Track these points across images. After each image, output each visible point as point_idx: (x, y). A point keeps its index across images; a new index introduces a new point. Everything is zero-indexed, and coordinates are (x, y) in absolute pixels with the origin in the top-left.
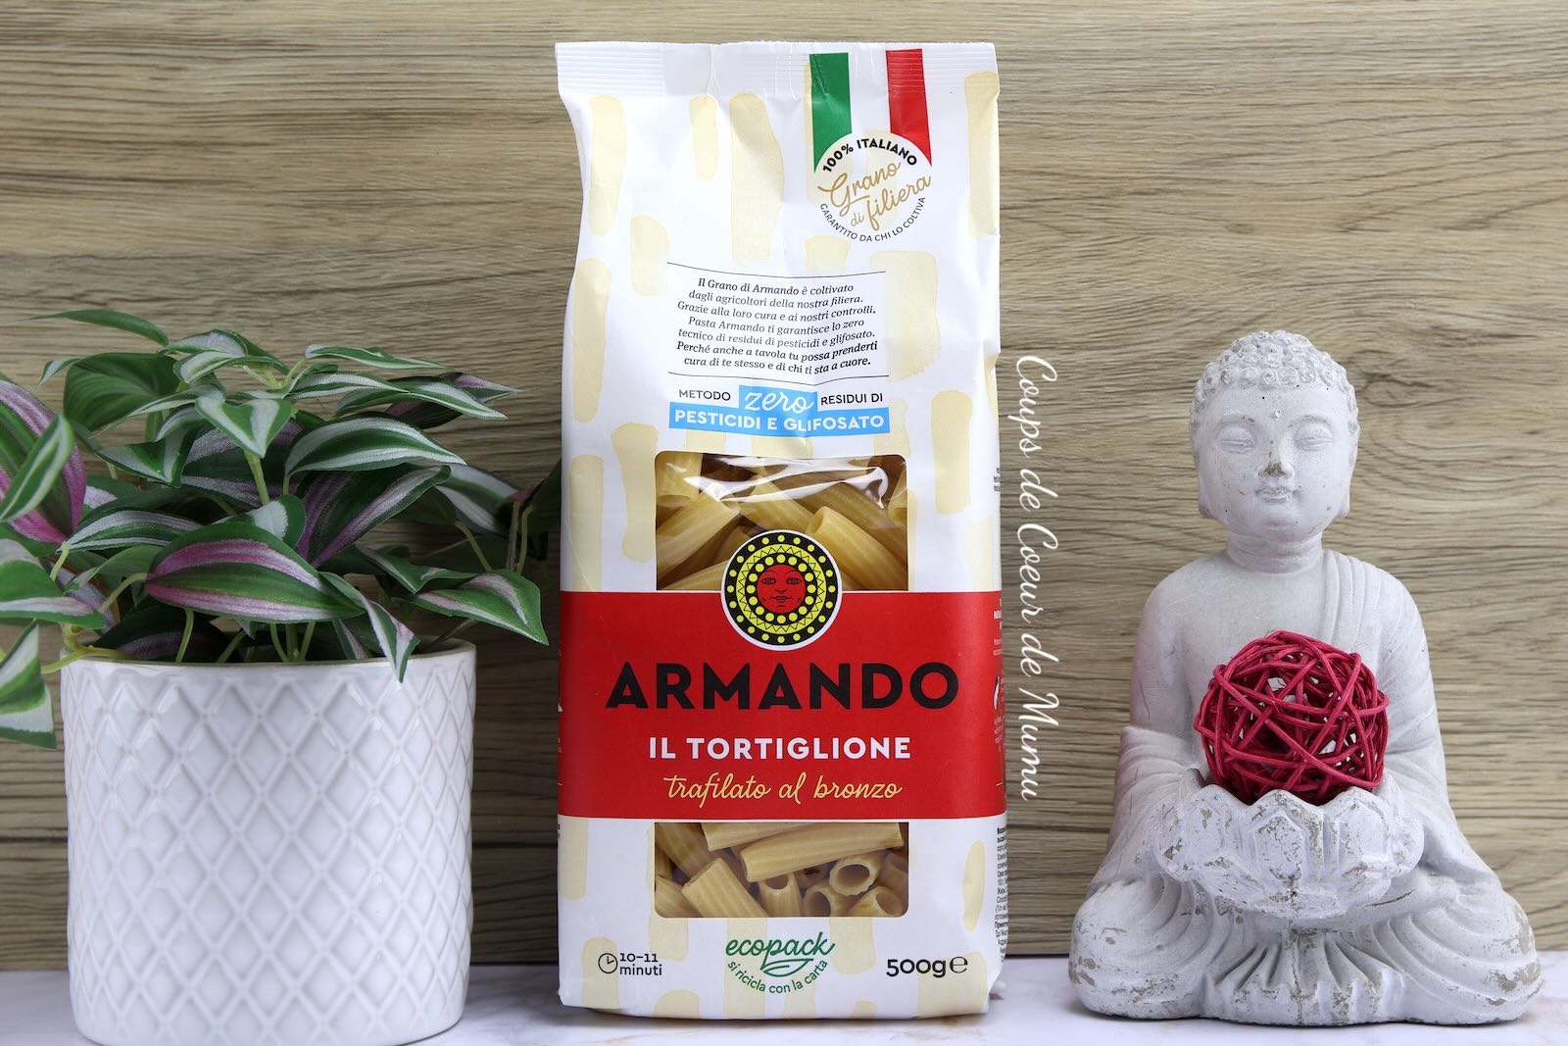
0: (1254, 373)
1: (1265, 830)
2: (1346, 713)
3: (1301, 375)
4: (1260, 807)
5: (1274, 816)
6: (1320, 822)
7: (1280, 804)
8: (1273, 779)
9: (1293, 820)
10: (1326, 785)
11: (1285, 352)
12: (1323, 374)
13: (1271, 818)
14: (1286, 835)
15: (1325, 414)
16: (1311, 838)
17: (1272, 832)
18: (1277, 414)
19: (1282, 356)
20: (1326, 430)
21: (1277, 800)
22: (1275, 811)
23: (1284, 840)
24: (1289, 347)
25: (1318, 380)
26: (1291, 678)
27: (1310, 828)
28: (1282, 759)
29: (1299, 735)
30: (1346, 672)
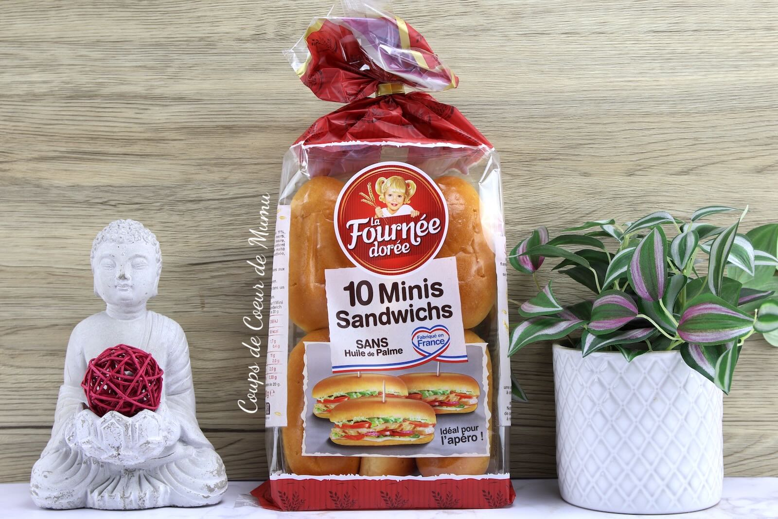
0: (115, 236)
1: (106, 428)
2: (141, 378)
3: (135, 238)
4: (104, 418)
5: (110, 422)
6: (129, 424)
7: (112, 417)
8: (111, 406)
9: (118, 423)
10: (133, 408)
11: (129, 228)
12: (145, 238)
13: (108, 422)
14: (115, 430)
15: (144, 254)
16: (126, 431)
17: (109, 429)
18: (124, 254)
19: (127, 230)
20: (145, 261)
21: (111, 415)
22: (110, 420)
23: (114, 432)
24: (132, 226)
25: (142, 240)
26: (119, 364)
27: (125, 427)
28: (114, 398)
29: (121, 388)
30: (143, 361)
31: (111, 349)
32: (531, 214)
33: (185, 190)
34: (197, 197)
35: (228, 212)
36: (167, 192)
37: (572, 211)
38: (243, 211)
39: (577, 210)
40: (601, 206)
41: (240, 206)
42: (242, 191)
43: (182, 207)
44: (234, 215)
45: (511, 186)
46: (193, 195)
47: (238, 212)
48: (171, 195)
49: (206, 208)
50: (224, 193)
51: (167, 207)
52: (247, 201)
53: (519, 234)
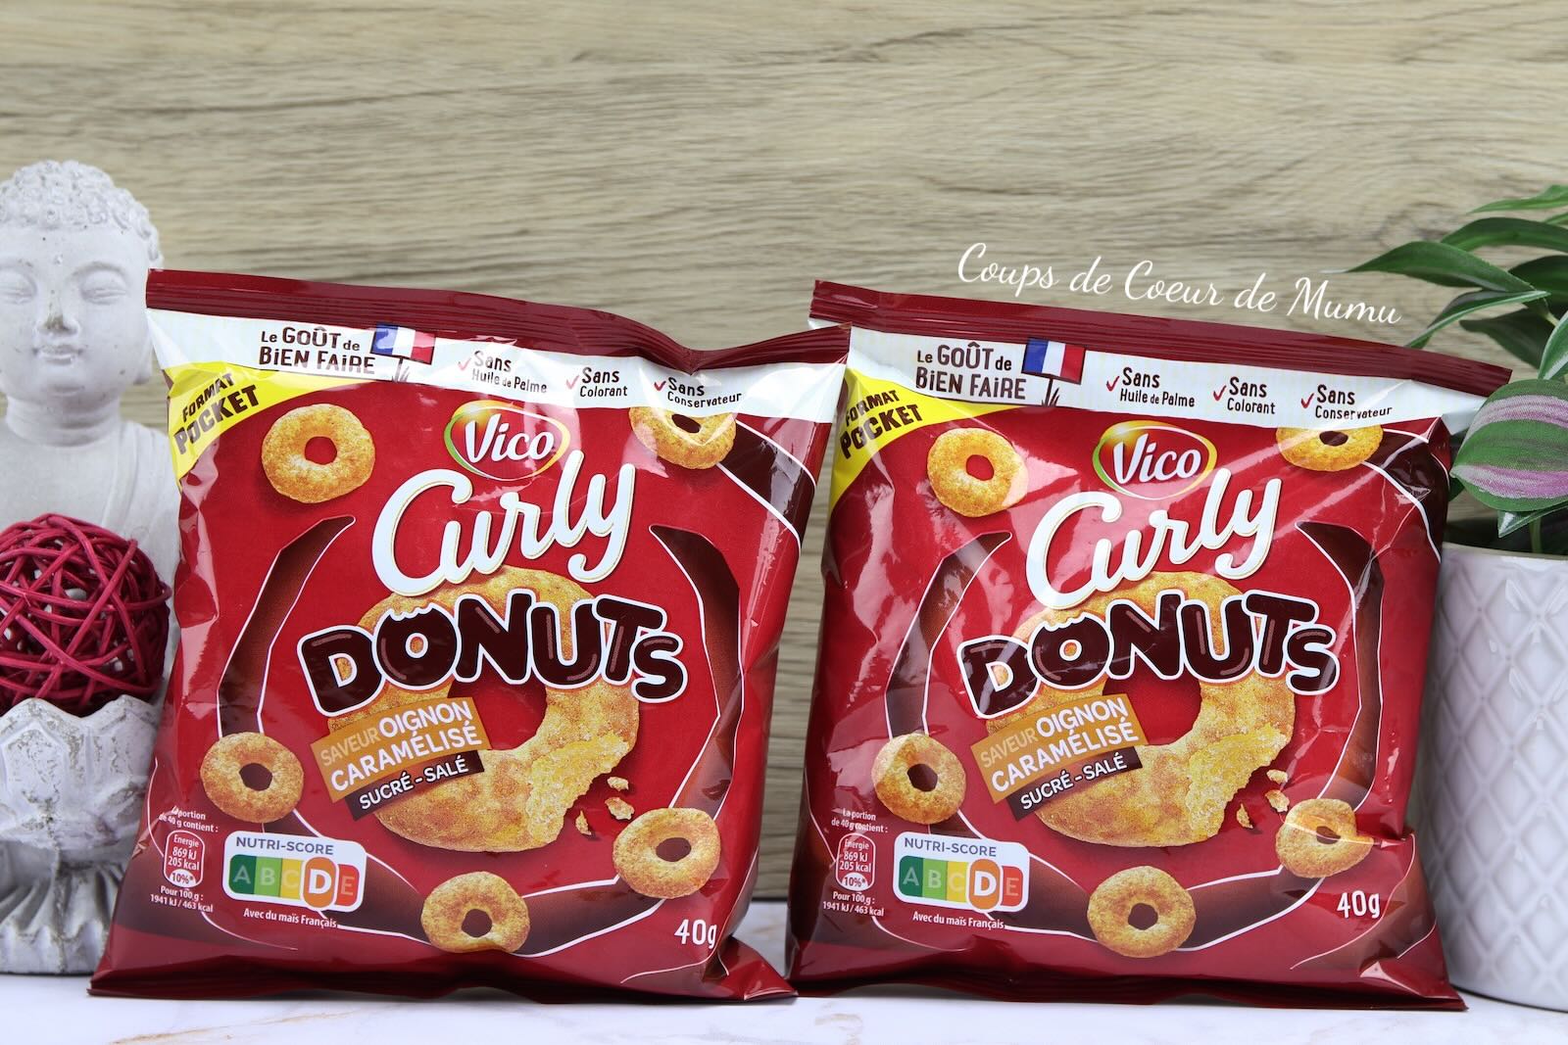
0: (34, 209)
1: (16, 745)
2: (111, 607)
3: (90, 214)
4: (11, 719)
5: (27, 729)
6: (82, 736)
7: (34, 715)
8: (27, 685)
9: (49, 734)
10: (90, 691)
11: (74, 187)
12: (118, 214)
13: (22, 731)
14: (41, 751)
15: (117, 262)
16: (70, 754)
17: (25, 748)
18: (60, 259)
19: (70, 190)
20: (119, 280)
21: (31, 710)
22: (28, 724)
23: (39, 757)
24: (79, 182)
25: (111, 221)
26: (48, 566)
27: (69, 743)
28: (35, 661)
29: (55, 632)
30: (116, 559)
31: (23, 527)
32: (1122, 168)
33: (142, 79)
34: (178, 101)
35: (266, 146)
36: (92, 83)
37: (1238, 159)
38: (312, 142)
39: (1252, 158)
40: (1320, 147)
41: (305, 130)
42: (308, 86)
43: (134, 128)
44: (282, 155)
45: (1068, 86)
46: (167, 96)
47: (296, 146)
48: (104, 94)
49: (205, 133)
50: (255, 90)
51: (90, 128)
52: (322, 114)
53: (1086, 223)
